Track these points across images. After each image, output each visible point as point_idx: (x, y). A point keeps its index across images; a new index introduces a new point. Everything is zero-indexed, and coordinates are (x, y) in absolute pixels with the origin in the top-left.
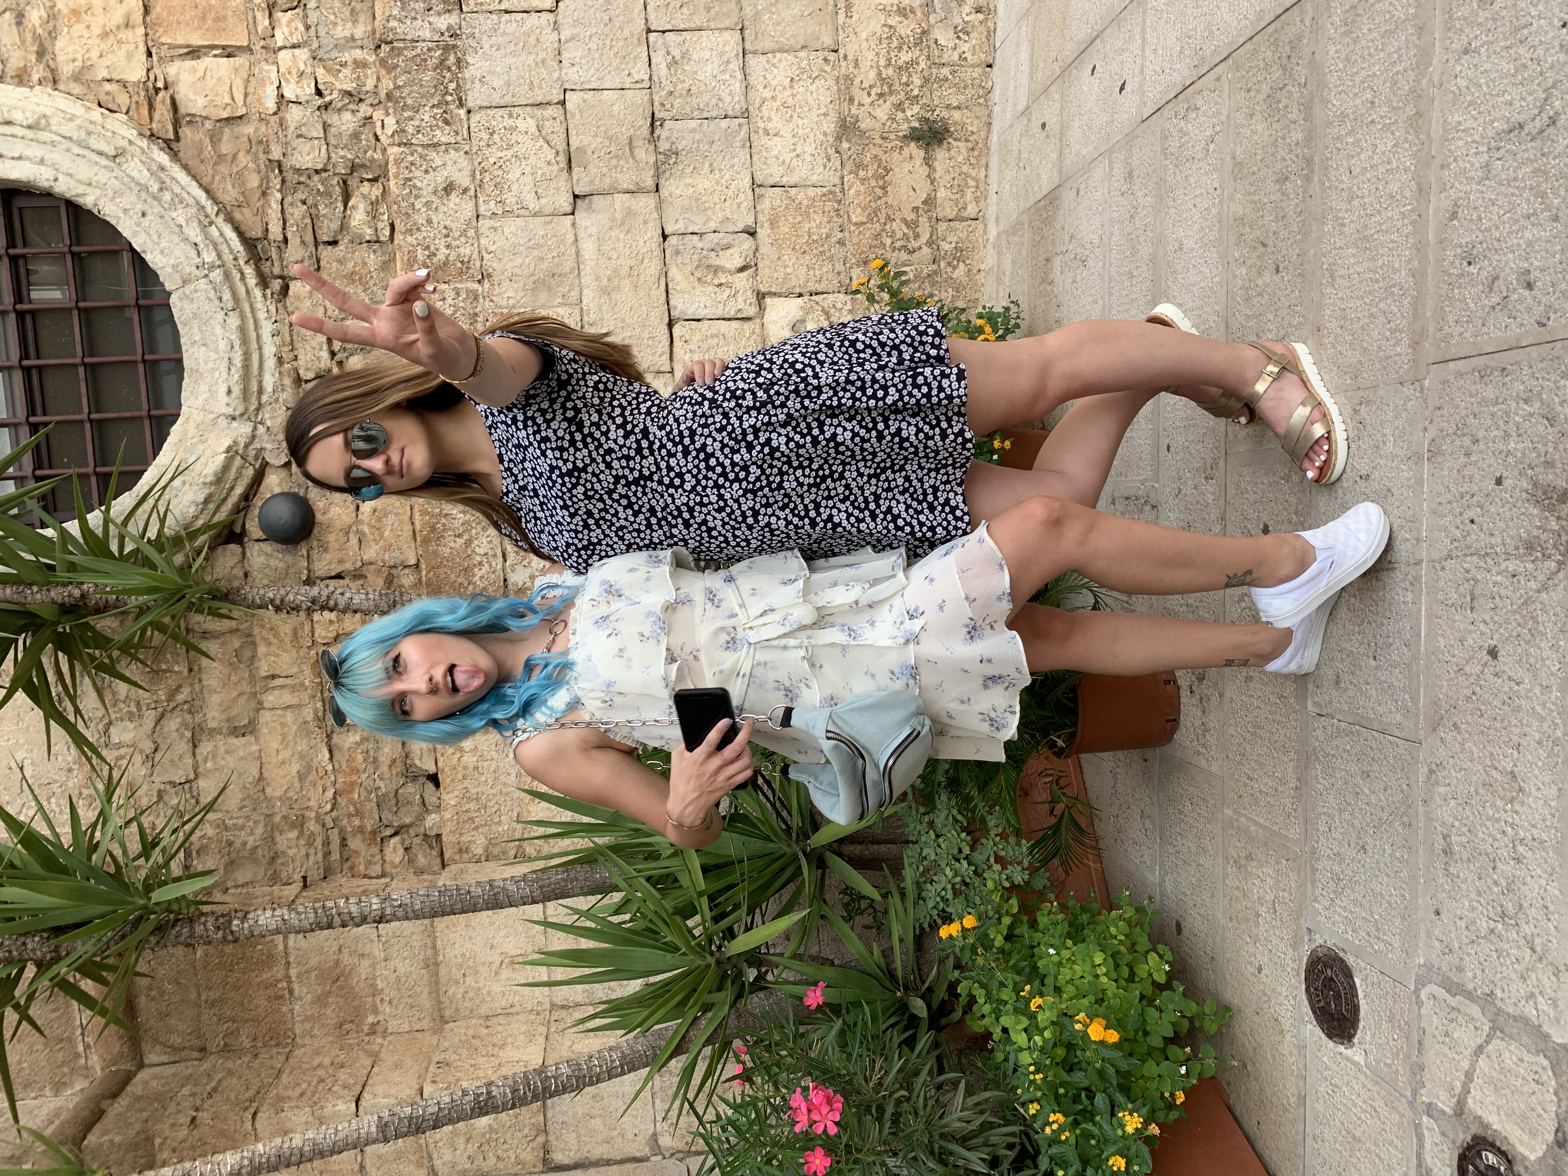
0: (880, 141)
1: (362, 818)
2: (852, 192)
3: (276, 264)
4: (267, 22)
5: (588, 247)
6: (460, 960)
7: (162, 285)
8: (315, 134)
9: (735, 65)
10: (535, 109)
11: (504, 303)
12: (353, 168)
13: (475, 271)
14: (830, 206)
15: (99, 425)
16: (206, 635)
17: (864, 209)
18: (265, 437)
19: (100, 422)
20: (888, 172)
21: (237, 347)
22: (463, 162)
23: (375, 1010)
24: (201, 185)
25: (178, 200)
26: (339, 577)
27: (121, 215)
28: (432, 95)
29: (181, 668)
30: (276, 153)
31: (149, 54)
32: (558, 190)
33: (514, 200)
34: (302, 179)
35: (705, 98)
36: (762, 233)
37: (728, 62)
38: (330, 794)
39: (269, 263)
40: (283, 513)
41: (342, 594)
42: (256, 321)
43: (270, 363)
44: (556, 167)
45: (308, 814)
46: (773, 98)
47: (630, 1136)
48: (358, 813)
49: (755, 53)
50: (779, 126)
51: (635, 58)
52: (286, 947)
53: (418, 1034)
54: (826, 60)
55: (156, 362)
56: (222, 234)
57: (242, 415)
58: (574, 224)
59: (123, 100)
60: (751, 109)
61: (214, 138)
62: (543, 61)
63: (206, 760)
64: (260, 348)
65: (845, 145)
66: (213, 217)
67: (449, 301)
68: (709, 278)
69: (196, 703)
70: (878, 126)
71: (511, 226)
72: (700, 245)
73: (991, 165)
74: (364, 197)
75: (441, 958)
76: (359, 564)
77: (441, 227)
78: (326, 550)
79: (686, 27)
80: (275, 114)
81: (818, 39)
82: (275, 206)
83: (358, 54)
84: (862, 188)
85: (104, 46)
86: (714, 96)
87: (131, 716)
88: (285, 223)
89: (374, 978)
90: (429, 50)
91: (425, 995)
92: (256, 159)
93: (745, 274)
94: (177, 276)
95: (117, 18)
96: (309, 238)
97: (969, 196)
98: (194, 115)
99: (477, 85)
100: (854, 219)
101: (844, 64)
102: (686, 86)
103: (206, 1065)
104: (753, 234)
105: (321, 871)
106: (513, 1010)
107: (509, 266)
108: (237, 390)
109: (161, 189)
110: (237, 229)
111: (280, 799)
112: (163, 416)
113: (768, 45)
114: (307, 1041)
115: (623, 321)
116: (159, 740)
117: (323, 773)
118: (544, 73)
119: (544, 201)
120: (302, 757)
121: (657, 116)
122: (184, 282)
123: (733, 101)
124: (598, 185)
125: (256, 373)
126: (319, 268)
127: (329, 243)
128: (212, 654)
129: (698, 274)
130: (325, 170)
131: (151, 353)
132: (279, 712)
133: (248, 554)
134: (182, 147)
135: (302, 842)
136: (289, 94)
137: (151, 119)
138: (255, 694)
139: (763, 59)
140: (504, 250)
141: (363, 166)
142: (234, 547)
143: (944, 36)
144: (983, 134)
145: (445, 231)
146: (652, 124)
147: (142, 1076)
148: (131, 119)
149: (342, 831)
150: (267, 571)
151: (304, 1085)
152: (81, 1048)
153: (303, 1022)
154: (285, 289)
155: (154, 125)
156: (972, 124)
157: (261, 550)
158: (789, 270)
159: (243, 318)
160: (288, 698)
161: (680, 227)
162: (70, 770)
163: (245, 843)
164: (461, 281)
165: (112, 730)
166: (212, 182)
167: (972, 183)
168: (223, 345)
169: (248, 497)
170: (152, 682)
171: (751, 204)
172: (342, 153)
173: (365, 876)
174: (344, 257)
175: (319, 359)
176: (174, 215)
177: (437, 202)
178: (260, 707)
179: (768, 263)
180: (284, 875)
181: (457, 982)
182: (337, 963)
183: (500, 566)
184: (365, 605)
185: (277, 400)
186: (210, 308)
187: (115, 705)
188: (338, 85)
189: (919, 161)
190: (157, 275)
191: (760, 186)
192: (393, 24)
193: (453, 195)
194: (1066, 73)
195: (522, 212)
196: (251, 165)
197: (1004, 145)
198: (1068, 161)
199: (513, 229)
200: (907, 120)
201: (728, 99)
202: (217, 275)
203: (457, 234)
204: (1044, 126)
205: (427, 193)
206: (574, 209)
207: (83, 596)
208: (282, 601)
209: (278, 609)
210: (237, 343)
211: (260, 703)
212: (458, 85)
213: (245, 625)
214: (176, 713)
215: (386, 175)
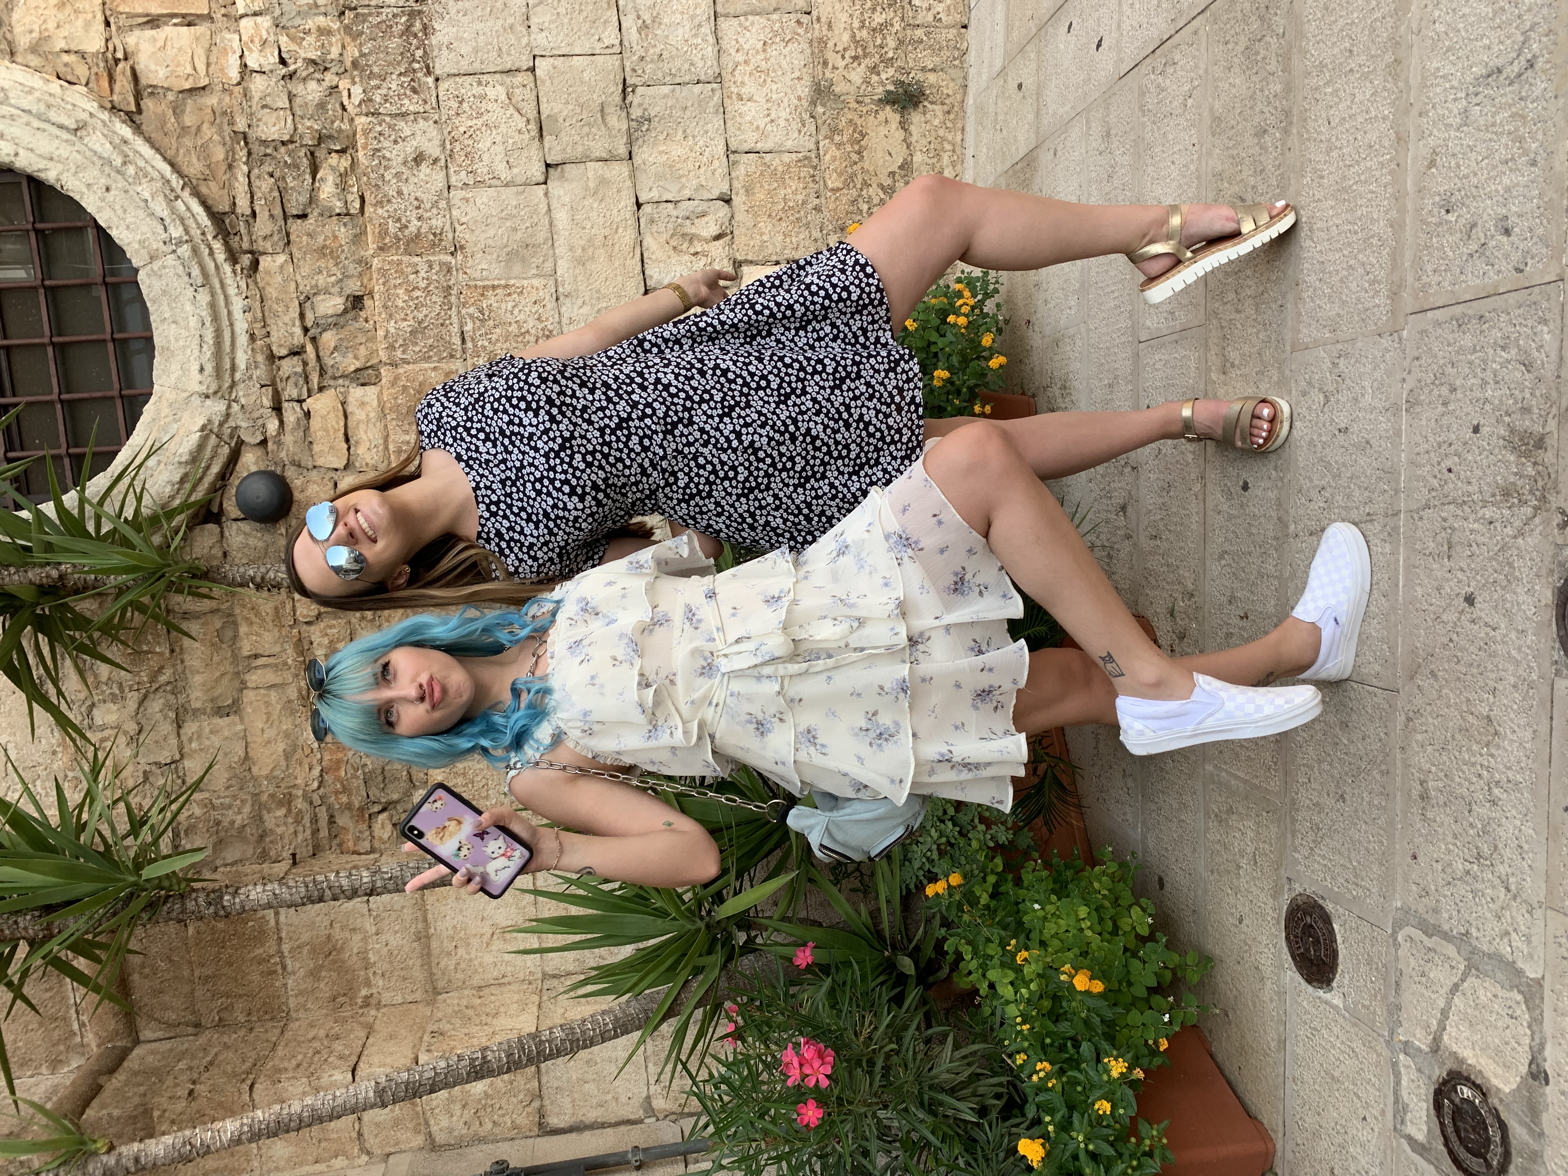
0: (856, 106)
1: (350, 795)
2: (828, 157)
3: (245, 239)
5: (561, 217)
6: (451, 932)
7: (130, 261)
8: (281, 105)
9: (707, 29)
10: (504, 76)
11: (477, 275)
12: (321, 139)
13: (447, 243)
14: (805, 172)
15: (70, 406)
16: (186, 615)
17: (840, 175)
18: (240, 416)
19: (71, 402)
20: (863, 136)
21: (208, 324)
22: (433, 132)
23: (368, 983)
24: (165, 159)
25: (142, 174)
27: (84, 189)
28: (399, 63)
29: (162, 648)
30: (241, 124)
31: (108, 24)
32: (529, 158)
33: (485, 170)
34: (269, 151)
35: (678, 63)
36: (737, 200)
37: (700, 26)
38: (316, 772)
39: (237, 238)
40: (261, 491)
42: (226, 297)
43: (243, 339)
44: (526, 136)
45: (294, 792)
46: (746, 62)
47: (623, 1099)
48: (345, 790)
49: (727, 16)
50: (753, 90)
51: (605, 22)
52: (277, 923)
53: (412, 1006)
54: (798, 22)
55: (126, 340)
56: (188, 209)
57: (215, 393)
58: (546, 194)
59: (82, 71)
60: (724, 74)
61: (177, 110)
62: (511, 27)
63: (190, 740)
64: (231, 325)
65: (820, 109)
66: (179, 191)
67: (422, 274)
68: (685, 245)
69: (179, 684)
70: (852, 89)
71: (483, 196)
72: (675, 213)
73: (967, 129)
74: (333, 168)
75: (432, 931)
77: (412, 198)
80: (239, 84)
81: (791, 1)
82: (242, 179)
83: (321, 21)
84: (838, 154)
85: (61, 16)
86: (686, 61)
87: (114, 698)
88: (252, 197)
89: (366, 952)
90: (395, 16)
91: (417, 968)
92: (220, 131)
93: (721, 242)
94: (144, 252)
96: (278, 211)
97: (946, 160)
98: (155, 87)
99: (445, 52)
100: (830, 185)
101: (817, 26)
102: (658, 51)
104: (728, 201)
105: (310, 848)
106: (505, 980)
107: (482, 237)
108: (209, 368)
109: (125, 163)
110: (205, 205)
111: (267, 777)
112: (135, 396)
113: (740, 8)
114: (302, 1014)
115: (598, 292)
116: (143, 722)
117: (307, 751)
118: (513, 39)
119: (515, 171)
120: (287, 735)
121: (628, 82)
122: (152, 259)
123: (705, 67)
124: (570, 154)
125: (228, 350)
126: (289, 242)
127: (298, 217)
128: (193, 634)
129: (673, 243)
130: (292, 142)
131: (120, 331)
132: (263, 691)
133: (227, 534)
134: (144, 119)
135: (290, 820)
136: (252, 64)
137: (112, 91)
138: (237, 674)
139: (735, 22)
140: (476, 221)
141: (330, 137)
142: (210, 526)
144: (958, 97)
145: (416, 203)
146: (624, 90)
147: (138, 1051)
148: (91, 91)
149: (329, 808)
150: (246, 550)
151: (300, 1057)
152: (76, 1026)
153: (297, 996)
154: (255, 265)
155: (115, 98)
156: (947, 87)
157: (239, 529)
158: (765, 238)
159: (213, 294)
160: (271, 677)
161: (655, 195)
162: (54, 753)
163: (233, 822)
164: (433, 254)
165: (95, 712)
166: (176, 155)
167: (948, 147)
168: (193, 322)
169: (224, 476)
170: (133, 663)
171: (726, 170)
172: (308, 124)
173: (355, 852)
174: (314, 231)
175: (292, 335)
176: (139, 189)
177: (407, 173)
178: (243, 686)
179: (743, 230)
180: (273, 853)
181: (449, 954)
182: (329, 937)
185: (250, 378)
186: (179, 284)
187: (97, 688)
188: (303, 55)
189: (894, 125)
190: (123, 252)
191: (734, 152)
193: (424, 165)
194: (1043, 32)
195: (494, 182)
196: (215, 137)
197: (980, 108)
198: (1045, 122)
199: (485, 200)
200: (882, 83)
201: (700, 64)
202: (185, 250)
203: (428, 206)
204: (1020, 86)
205: (396, 163)
206: (547, 178)
207: (61, 577)
208: (263, 578)
209: (259, 587)
210: (208, 320)
211: (243, 682)
212: (425, 52)
213: (227, 605)
214: (159, 695)
215: (354, 146)
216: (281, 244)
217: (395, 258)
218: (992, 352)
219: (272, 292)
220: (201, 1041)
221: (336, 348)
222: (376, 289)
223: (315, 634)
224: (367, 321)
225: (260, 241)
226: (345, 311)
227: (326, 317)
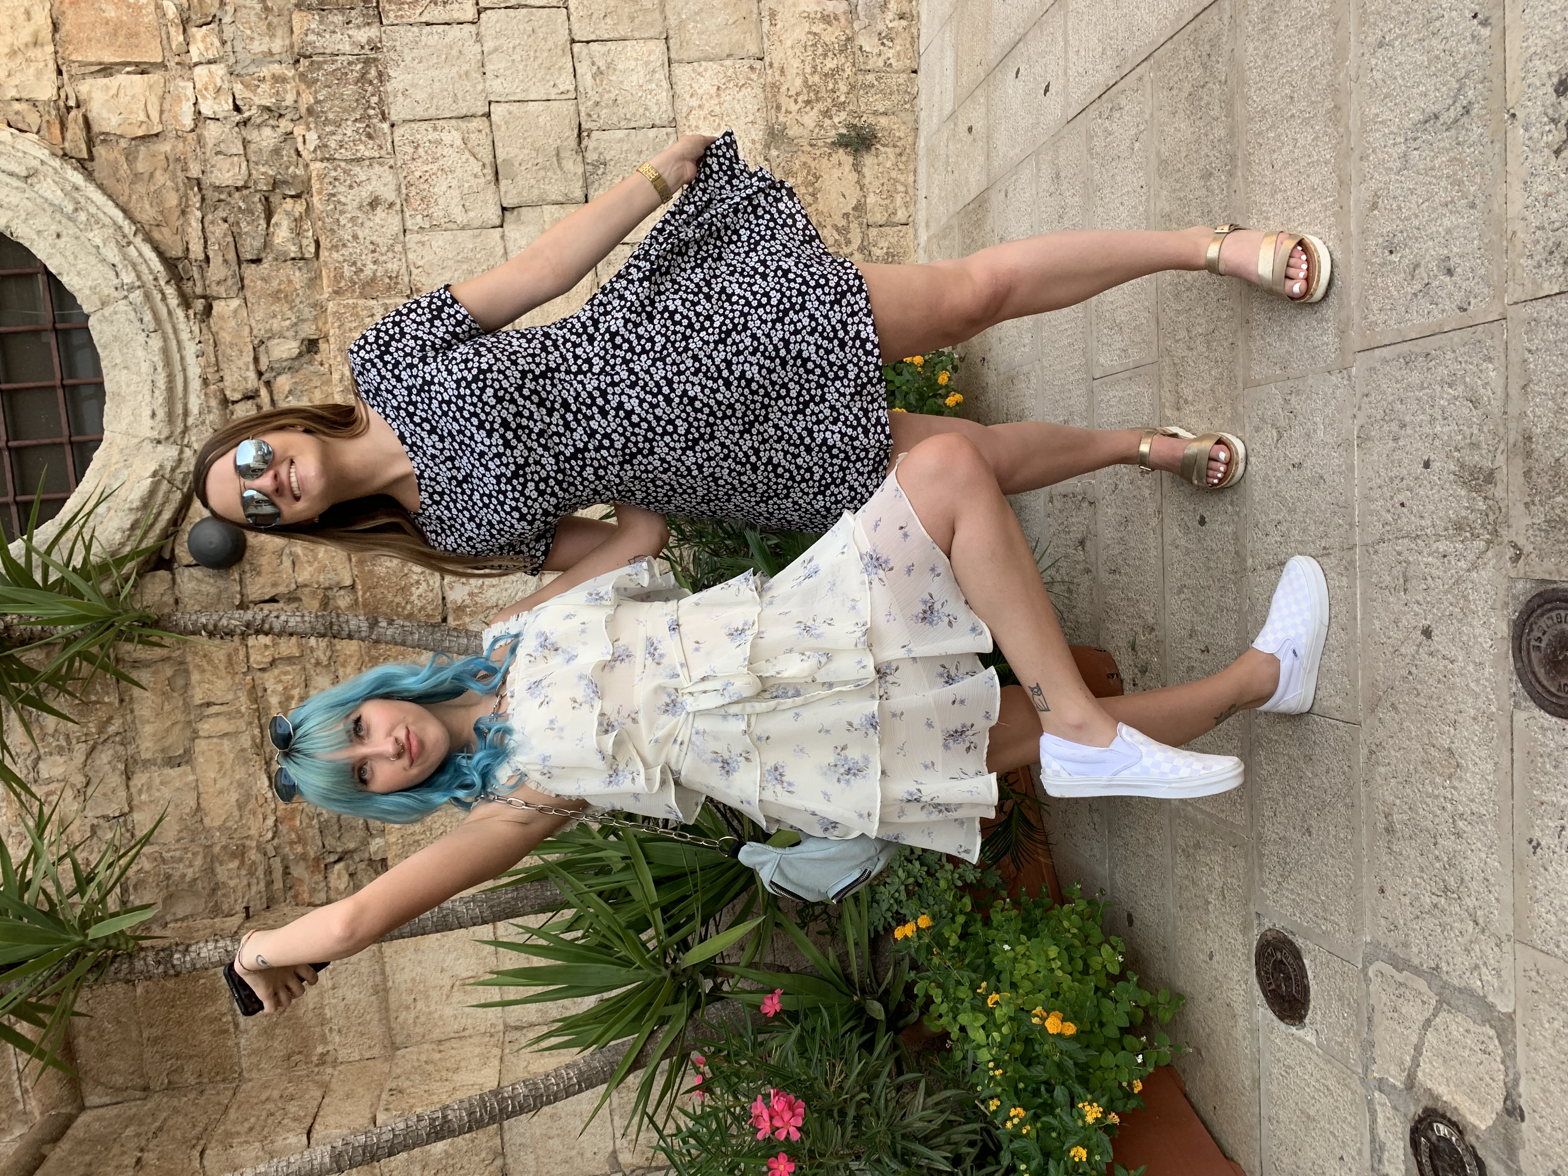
0: (809, 149)
1: (305, 845)
3: (199, 284)
4: (181, 38)
6: (410, 985)
7: (80, 307)
8: (235, 151)
9: (661, 75)
10: (460, 121)
12: (275, 185)
13: (403, 286)
15: (17, 453)
16: (137, 664)
19: (18, 450)
20: (817, 179)
21: (160, 369)
22: (388, 176)
23: (324, 1040)
24: (117, 205)
25: (93, 221)
26: (273, 600)
27: (35, 237)
28: (354, 110)
29: (111, 698)
30: (195, 171)
31: (60, 72)
32: (486, 202)
33: (441, 214)
34: (222, 197)
35: (632, 108)
37: (654, 71)
38: (270, 822)
39: (190, 283)
40: (213, 536)
41: (277, 617)
42: (179, 342)
43: (195, 384)
44: (482, 180)
45: (248, 843)
46: (700, 106)
47: (589, 1155)
48: (301, 840)
49: (680, 62)
51: (560, 68)
53: (369, 1063)
54: (751, 68)
55: (75, 387)
56: (141, 255)
57: (167, 438)
58: (503, 237)
59: (33, 119)
60: (678, 118)
61: (130, 157)
62: (467, 73)
63: (140, 792)
64: (184, 370)
65: (774, 153)
66: (131, 237)
69: (129, 734)
70: (806, 133)
71: (439, 240)
73: (919, 171)
74: (287, 213)
75: (390, 984)
76: (293, 586)
77: (367, 243)
78: (259, 574)
79: (611, 36)
80: (193, 131)
81: (743, 47)
82: (196, 225)
83: (276, 68)
85: (12, 65)
86: (641, 106)
87: (60, 751)
88: (206, 242)
89: (322, 1007)
90: (350, 63)
91: (375, 1022)
92: (173, 178)
94: (95, 298)
95: (25, 36)
96: (231, 256)
97: (899, 201)
98: (107, 134)
99: (400, 98)
101: (770, 72)
102: (613, 96)
103: (150, 1105)
105: (264, 900)
106: (466, 1033)
108: (161, 413)
109: (76, 210)
110: (157, 250)
111: (219, 829)
112: (85, 443)
113: (694, 54)
114: (255, 1074)
116: (91, 774)
117: (261, 801)
118: (468, 86)
119: (471, 214)
120: (240, 785)
121: (584, 126)
122: (103, 304)
123: (660, 111)
124: (526, 197)
125: (180, 395)
126: (242, 287)
127: (253, 261)
128: (144, 683)
130: (246, 187)
131: (71, 377)
132: (215, 740)
133: (179, 580)
134: (95, 165)
135: (243, 872)
136: (206, 109)
137: (63, 139)
138: (190, 723)
139: (688, 68)
140: (432, 264)
141: (285, 182)
142: (163, 573)
143: (868, 43)
144: (910, 139)
145: (371, 247)
146: (579, 135)
147: (83, 1118)
148: (42, 138)
149: (284, 859)
150: (198, 597)
151: (253, 1120)
152: (18, 1093)
153: (249, 1055)
154: (208, 309)
155: (67, 145)
156: (899, 130)
159: (165, 339)
160: (223, 725)
163: (184, 876)
164: (389, 297)
165: (41, 765)
166: (129, 201)
167: (901, 188)
168: (145, 368)
169: (177, 520)
170: (81, 714)
174: (269, 275)
175: (245, 379)
176: (91, 235)
177: (362, 217)
178: (195, 736)
180: (225, 907)
181: (407, 1008)
183: (438, 584)
184: (301, 628)
185: (203, 423)
186: (130, 329)
187: (43, 740)
188: (257, 101)
189: (847, 167)
190: (74, 298)
192: (312, 37)
193: (379, 209)
194: (991, 77)
195: (450, 226)
196: (169, 183)
197: (931, 150)
198: (996, 164)
199: (440, 243)
200: (834, 126)
201: (655, 109)
202: (137, 296)
203: (385, 249)
204: (970, 129)
205: (352, 209)
206: (503, 221)
207: (7, 628)
208: (215, 626)
209: (211, 635)
210: (160, 365)
211: (195, 731)
212: (381, 99)
213: (178, 653)
214: (109, 744)
215: (309, 192)
216: (235, 288)
217: (351, 301)
218: (948, 390)
219: (225, 337)
220: (149, 1105)
221: (290, 392)
222: (332, 332)
223: (269, 680)
224: (322, 364)
225: (214, 286)
226: (300, 355)
227: (281, 360)
